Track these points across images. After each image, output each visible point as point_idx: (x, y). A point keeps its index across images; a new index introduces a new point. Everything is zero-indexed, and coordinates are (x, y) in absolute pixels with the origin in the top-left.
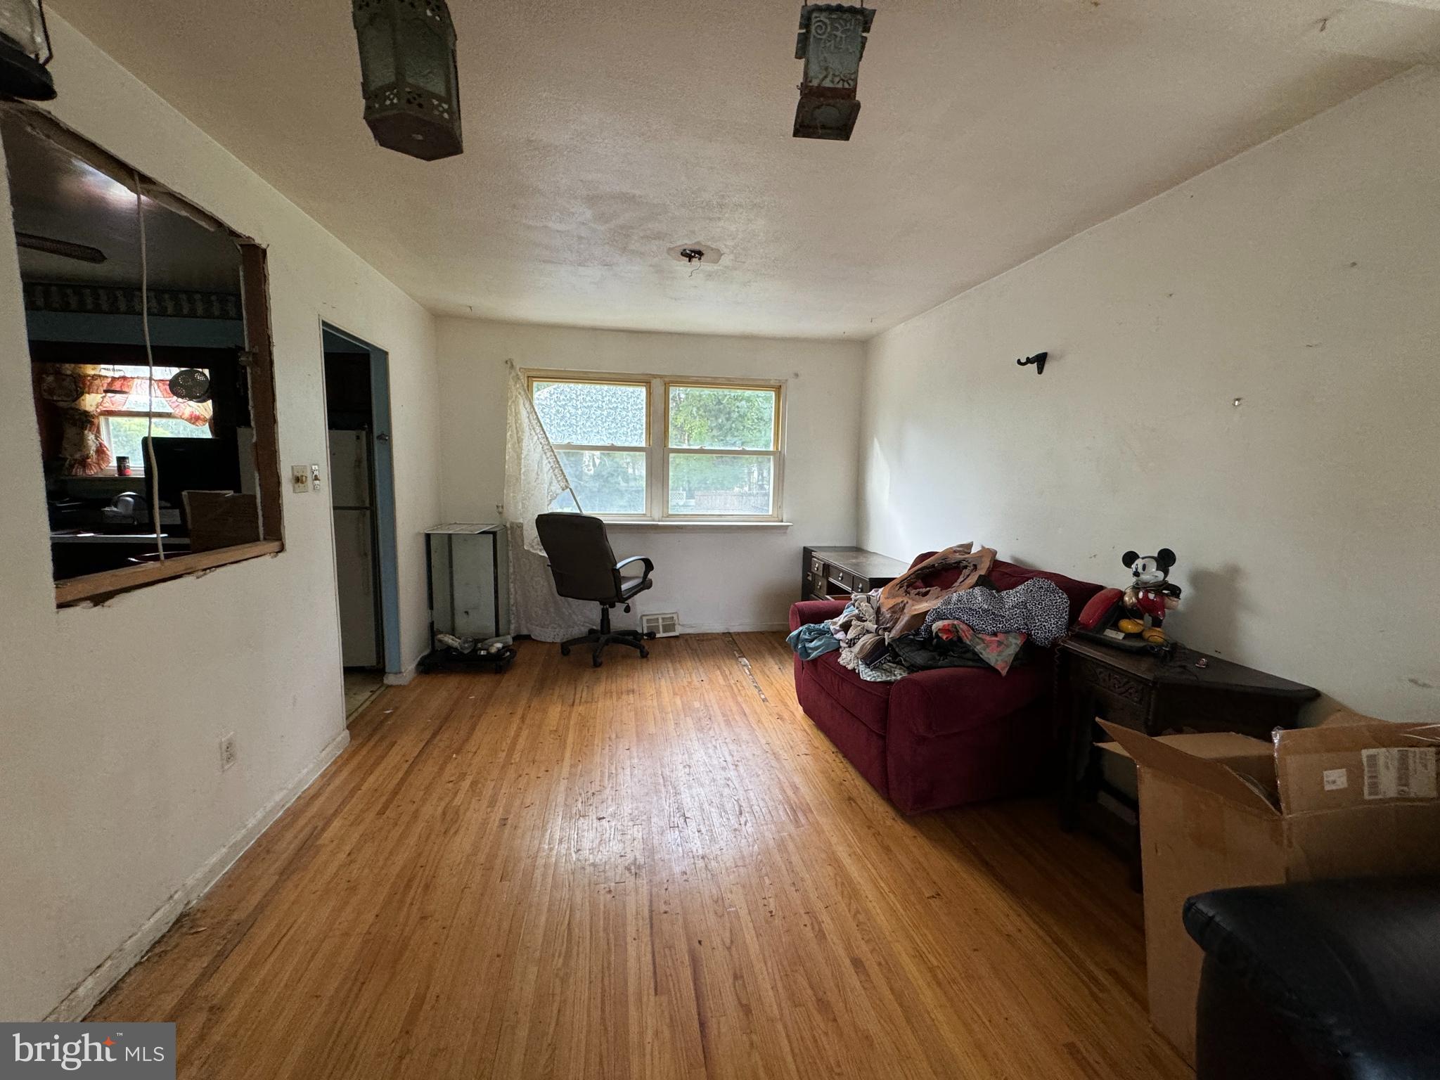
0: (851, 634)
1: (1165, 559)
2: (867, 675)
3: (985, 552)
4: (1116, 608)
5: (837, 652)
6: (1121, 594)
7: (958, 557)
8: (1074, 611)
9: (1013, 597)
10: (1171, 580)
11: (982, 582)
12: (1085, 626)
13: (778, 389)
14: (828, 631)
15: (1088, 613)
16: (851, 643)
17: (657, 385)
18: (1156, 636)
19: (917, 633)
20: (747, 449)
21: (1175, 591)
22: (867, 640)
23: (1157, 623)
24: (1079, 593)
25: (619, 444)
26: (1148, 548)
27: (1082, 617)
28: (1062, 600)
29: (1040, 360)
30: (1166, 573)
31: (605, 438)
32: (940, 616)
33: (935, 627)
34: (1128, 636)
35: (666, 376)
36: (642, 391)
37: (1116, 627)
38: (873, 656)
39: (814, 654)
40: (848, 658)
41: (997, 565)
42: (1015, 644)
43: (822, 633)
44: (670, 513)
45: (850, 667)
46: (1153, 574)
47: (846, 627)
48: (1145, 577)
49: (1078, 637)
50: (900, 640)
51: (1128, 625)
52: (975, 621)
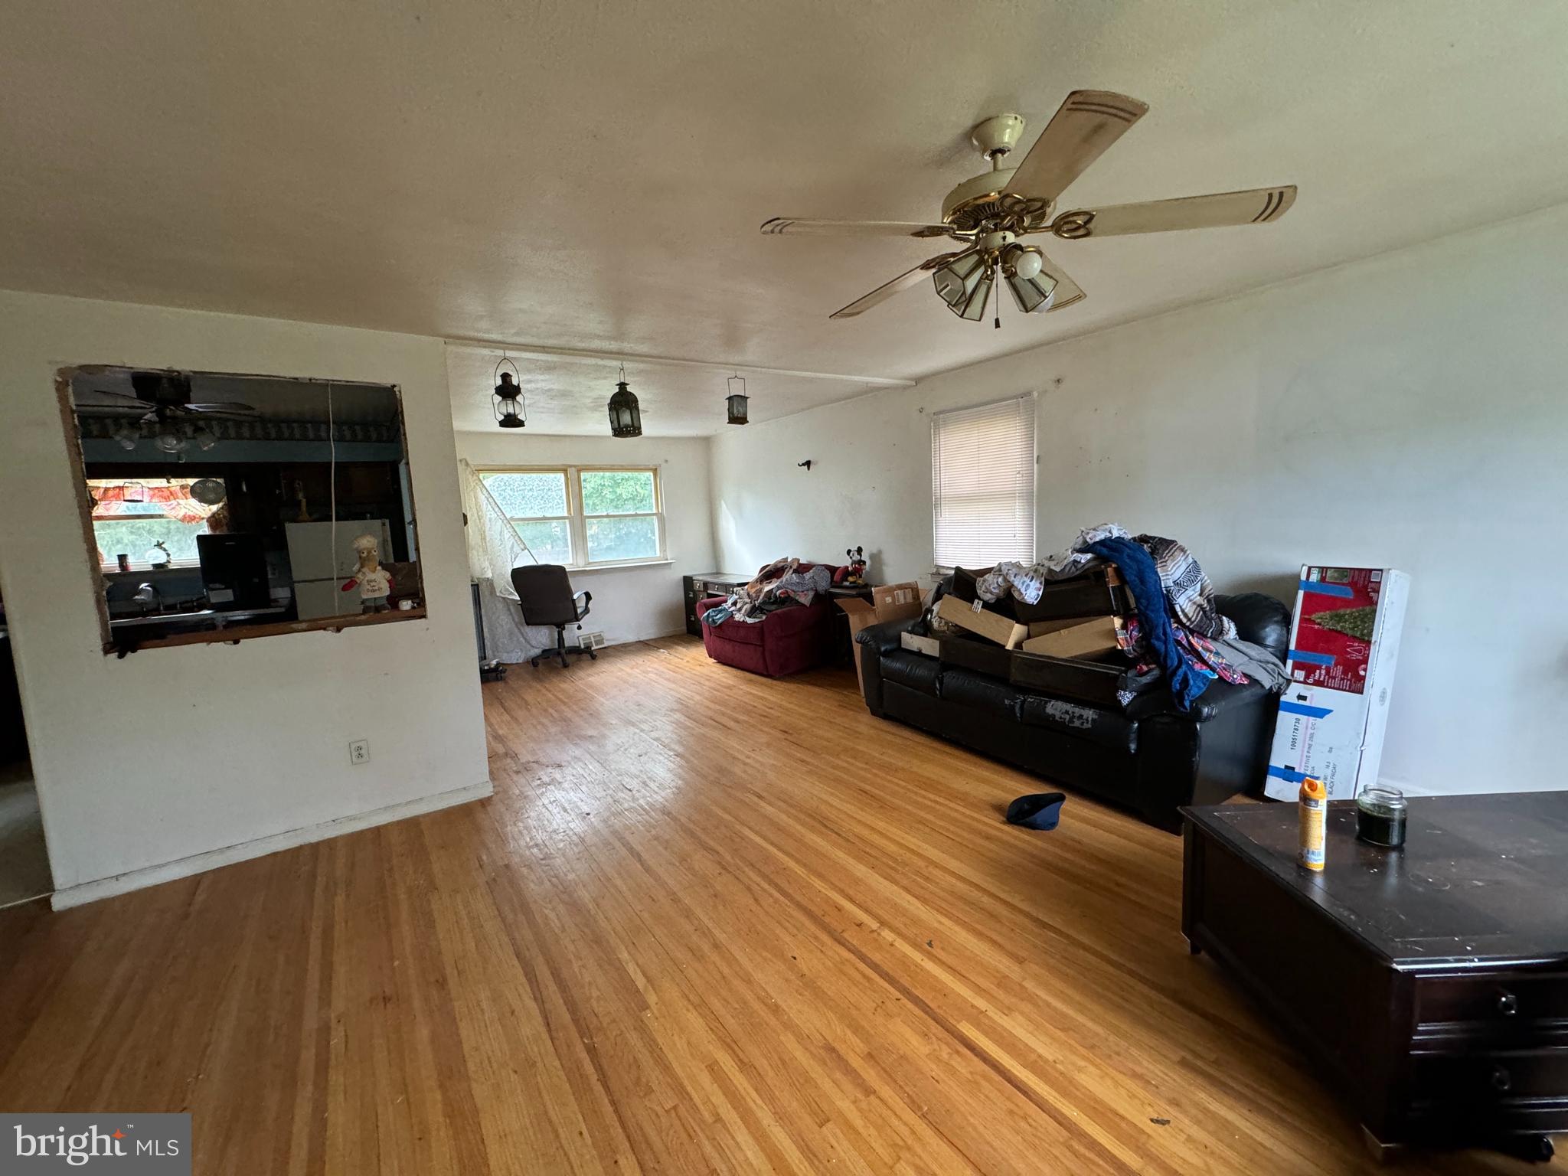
0: (738, 606)
1: (859, 550)
2: (750, 621)
3: (794, 560)
4: (846, 573)
5: (732, 616)
6: (848, 567)
7: (782, 564)
8: (832, 577)
9: (807, 575)
10: (863, 559)
11: (795, 571)
12: (836, 582)
13: (655, 471)
14: (725, 609)
15: (837, 577)
16: (740, 610)
17: (572, 471)
19: (770, 598)
20: (639, 512)
21: (864, 562)
22: (747, 607)
23: (860, 576)
24: (832, 570)
25: (548, 515)
26: (854, 548)
27: (835, 579)
28: (828, 574)
29: (808, 464)
30: (861, 556)
31: (536, 511)
32: (778, 588)
33: (778, 593)
34: (851, 583)
35: (577, 466)
36: (561, 476)
37: (847, 581)
38: (751, 613)
39: (719, 622)
40: (738, 617)
41: (800, 565)
42: (811, 594)
43: (720, 611)
44: (591, 561)
45: (741, 620)
46: (856, 557)
47: (735, 604)
48: (854, 558)
49: (833, 587)
50: (764, 602)
51: (851, 579)
52: (794, 588)
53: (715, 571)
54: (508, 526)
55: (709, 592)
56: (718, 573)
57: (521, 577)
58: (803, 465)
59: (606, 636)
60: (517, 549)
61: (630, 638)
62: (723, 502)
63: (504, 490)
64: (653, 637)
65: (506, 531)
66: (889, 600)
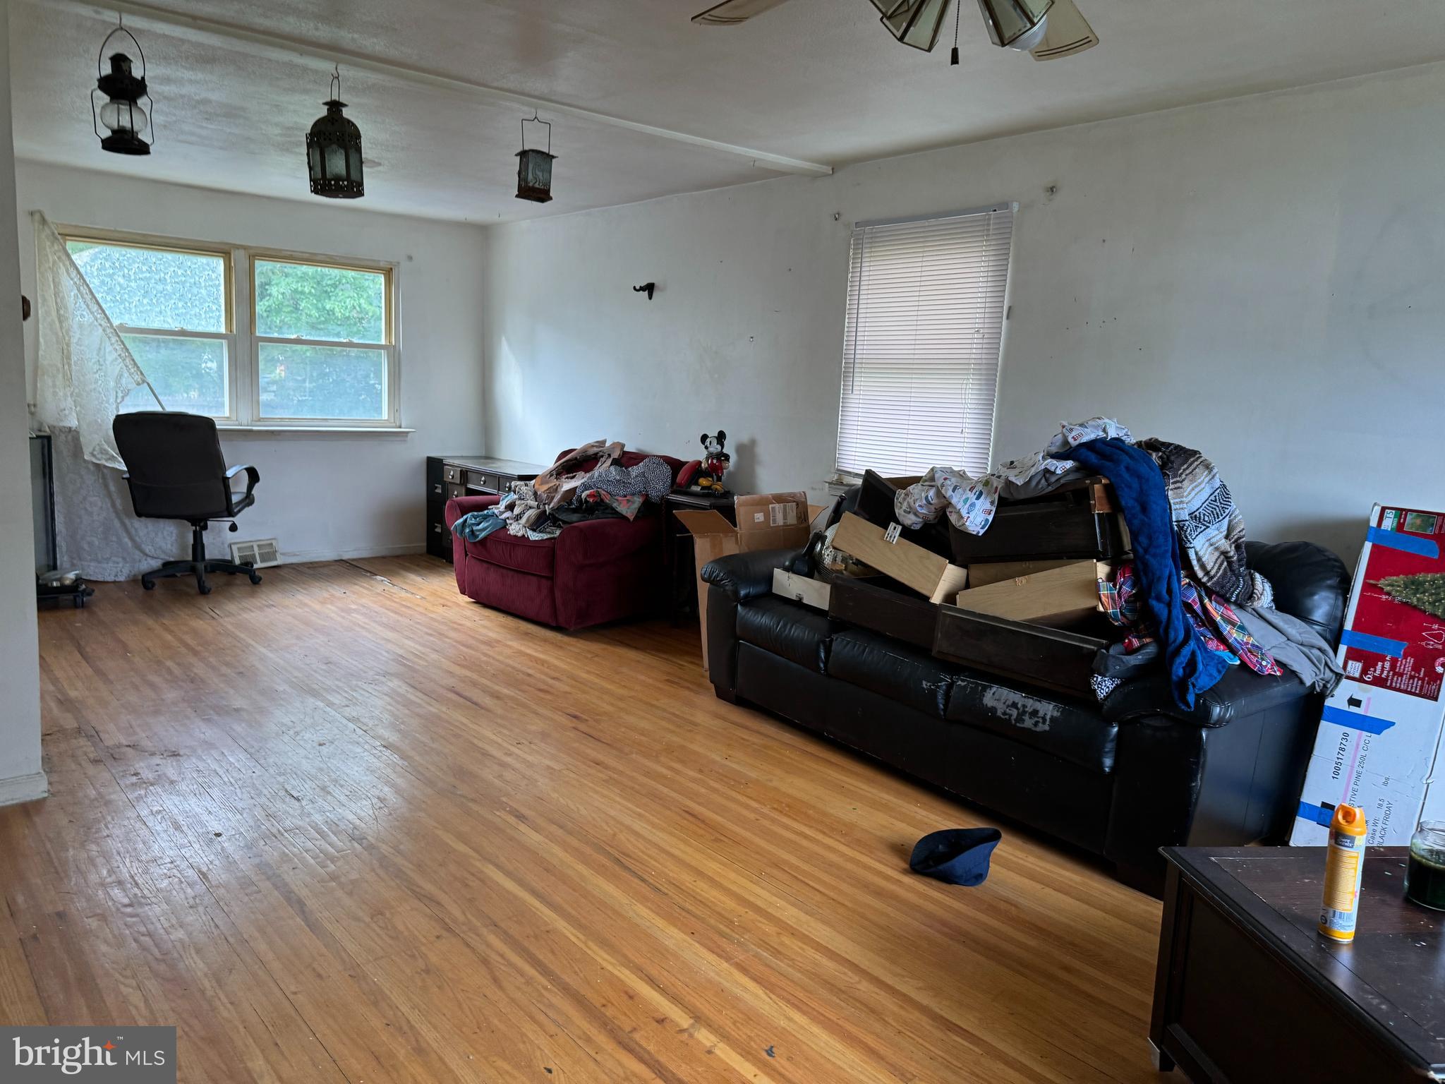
0: (517, 511)
1: (721, 437)
2: (534, 536)
3: (615, 445)
4: (696, 471)
5: (504, 527)
6: (700, 463)
7: (596, 450)
8: (674, 475)
9: (635, 471)
10: (725, 451)
11: (616, 462)
12: (680, 485)
13: (388, 273)
14: (493, 515)
15: (681, 477)
16: (518, 518)
17: (239, 257)
18: (718, 487)
19: (570, 503)
20: (355, 340)
21: (727, 457)
22: (532, 513)
23: (719, 479)
24: (675, 465)
25: (189, 328)
26: (713, 433)
27: (678, 479)
28: (667, 470)
29: (650, 288)
30: (722, 447)
31: (170, 320)
32: (585, 487)
33: (584, 495)
34: (703, 488)
35: (250, 248)
36: (219, 264)
37: (697, 484)
38: (536, 525)
39: (482, 535)
40: (515, 529)
41: (625, 453)
42: (638, 501)
43: (485, 518)
44: (261, 416)
45: (520, 534)
46: (715, 448)
47: (511, 507)
48: (711, 449)
49: (674, 492)
50: (559, 509)
51: (703, 482)
52: (611, 489)
53: (483, 454)
54: (114, 339)
55: (471, 486)
56: (489, 457)
57: (129, 428)
58: (642, 289)
59: (280, 546)
60: (126, 381)
61: (325, 553)
62: (503, 338)
63: (111, 276)
64: (365, 554)
65: (109, 348)
66: (759, 517)
